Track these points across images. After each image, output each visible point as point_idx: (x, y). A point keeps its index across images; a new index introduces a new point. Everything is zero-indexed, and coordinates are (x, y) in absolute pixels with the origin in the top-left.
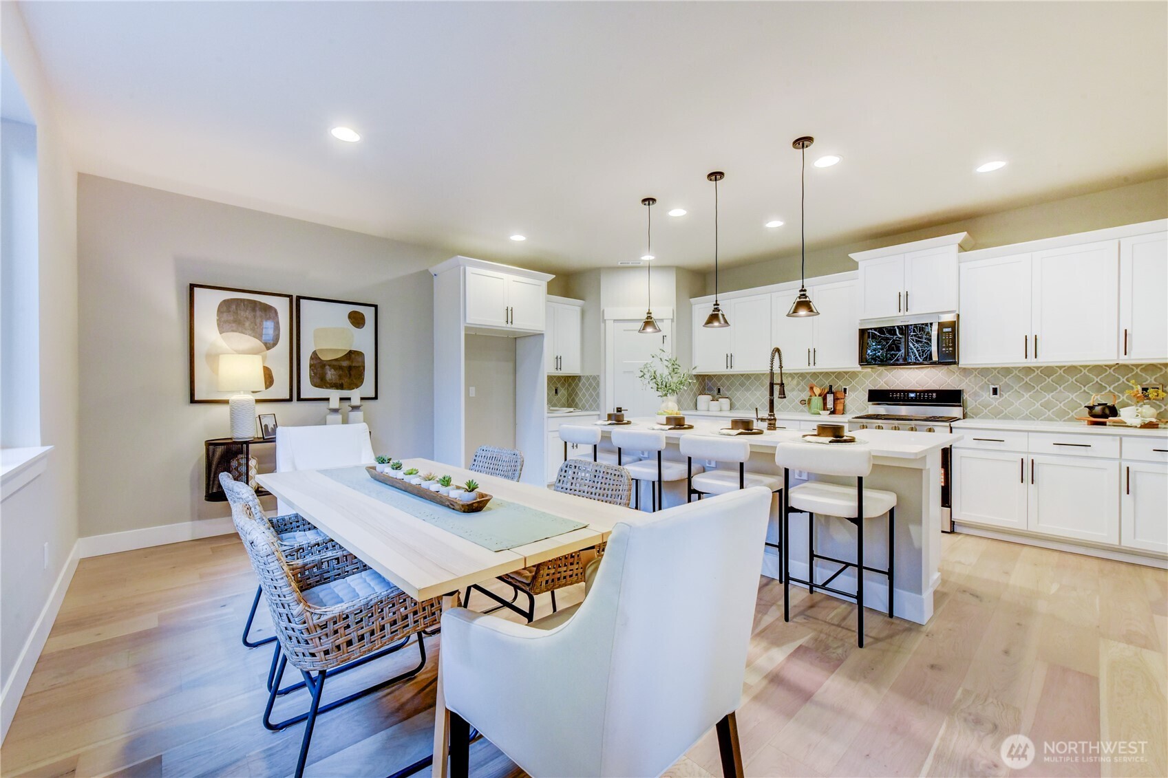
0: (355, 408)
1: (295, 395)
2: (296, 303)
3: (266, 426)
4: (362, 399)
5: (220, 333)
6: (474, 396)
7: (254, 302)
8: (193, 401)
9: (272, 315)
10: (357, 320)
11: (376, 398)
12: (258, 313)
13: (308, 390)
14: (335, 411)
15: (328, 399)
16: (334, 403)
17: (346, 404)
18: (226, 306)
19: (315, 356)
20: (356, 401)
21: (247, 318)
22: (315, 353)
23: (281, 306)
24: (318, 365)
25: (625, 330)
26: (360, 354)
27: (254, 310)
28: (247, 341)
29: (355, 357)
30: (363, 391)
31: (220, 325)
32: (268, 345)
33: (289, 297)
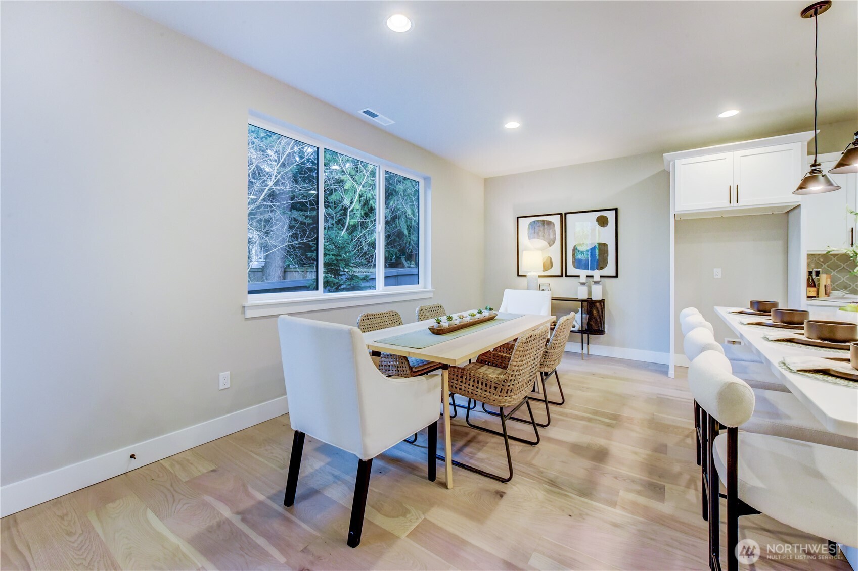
1: (564, 274)
2: (563, 217)
4: (601, 276)
5: (529, 239)
6: (720, 276)
7: (544, 221)
8: (519, 275)
9: (552, 226)
10: (603, 221)
11: (616, 276)
12: (546, 226)
13: (571, 270)
14: (583, 284)
15: (579, 276)
16: (583, 279)
17: (590, 279)
18: (532, 225)
19: (575, 249)
20: (597, 278)
21: (540, 230)
22: (575, 247)
23: (556, 220)
24: (577, 254)
26: (605, 245)
27: (544, 225)
28: (541, 243)
29: (603, 247)
30: (605, 272)
31: (529, 237)
32: (551, 243)
33: (561, 214)
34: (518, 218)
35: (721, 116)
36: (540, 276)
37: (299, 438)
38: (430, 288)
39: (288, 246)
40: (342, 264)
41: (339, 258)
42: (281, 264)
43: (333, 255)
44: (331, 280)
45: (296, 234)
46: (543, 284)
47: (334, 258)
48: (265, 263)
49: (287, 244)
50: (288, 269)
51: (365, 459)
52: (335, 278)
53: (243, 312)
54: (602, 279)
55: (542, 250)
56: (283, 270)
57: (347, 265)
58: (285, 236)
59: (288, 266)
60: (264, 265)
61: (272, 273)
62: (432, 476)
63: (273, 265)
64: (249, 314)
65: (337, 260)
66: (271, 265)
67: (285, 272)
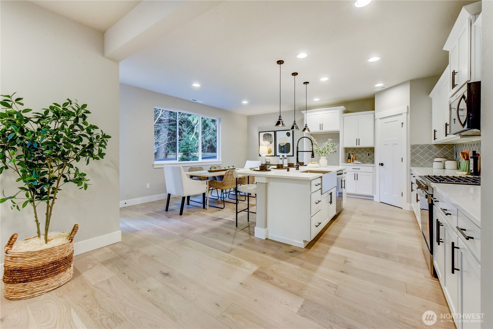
0: (286, 158)
1: (275, 155)
2: (275, 132)
3: (267, 161)
4: (287, 156)
5: (263, 142)
8: (260, 156)
9: (271, 136)
10: (288, 134)
11: (293, 156)
13: (278, 154)
14: (281, 159)
15: (279, 156)
16: (281, 157)
17: (283, 157)
18: (264, 135)
19: (279, 145)
20: (285, 157)
21: (267, 138)
22: (279, 144)
23: (272, 133)
24: (281, 147)
25: (385, 123)
26: (289, 144)
27: (268, 135)
28: (267, 143)
29: (288, 145)
30: (288, 154)
31: (263, 140)
32: (271, 143)
33: (274, 131)
34: (259, 132)
35: (314, 100)
36: (266, 156)
37: (169, 195)
38: (221, 160)
39: (168, 143)
40: (189, 151)
41: (188, 149)
42: (164, 151)
43: (186, 148)
44: (185, 158)
45: (172, 138)
46: (267, 159)
47: (186, 149)
48: (157, 151)
49: (167, 142)
50: (168, 154)
51: (184, 196)
52: (187, 157)
53: (153, 166)
54: (288, 157)
55: (267, 145)
56: (165, 154)
57: (192, 152)
58: (166, 139)
59: (168, 152)
60: (156, 151)
61: (160, 155)
62: (204, 208)
63: (161, 152)
64: (155, 167)
65: (188, 150)
66: (160, 152)
67: (166, 155)
